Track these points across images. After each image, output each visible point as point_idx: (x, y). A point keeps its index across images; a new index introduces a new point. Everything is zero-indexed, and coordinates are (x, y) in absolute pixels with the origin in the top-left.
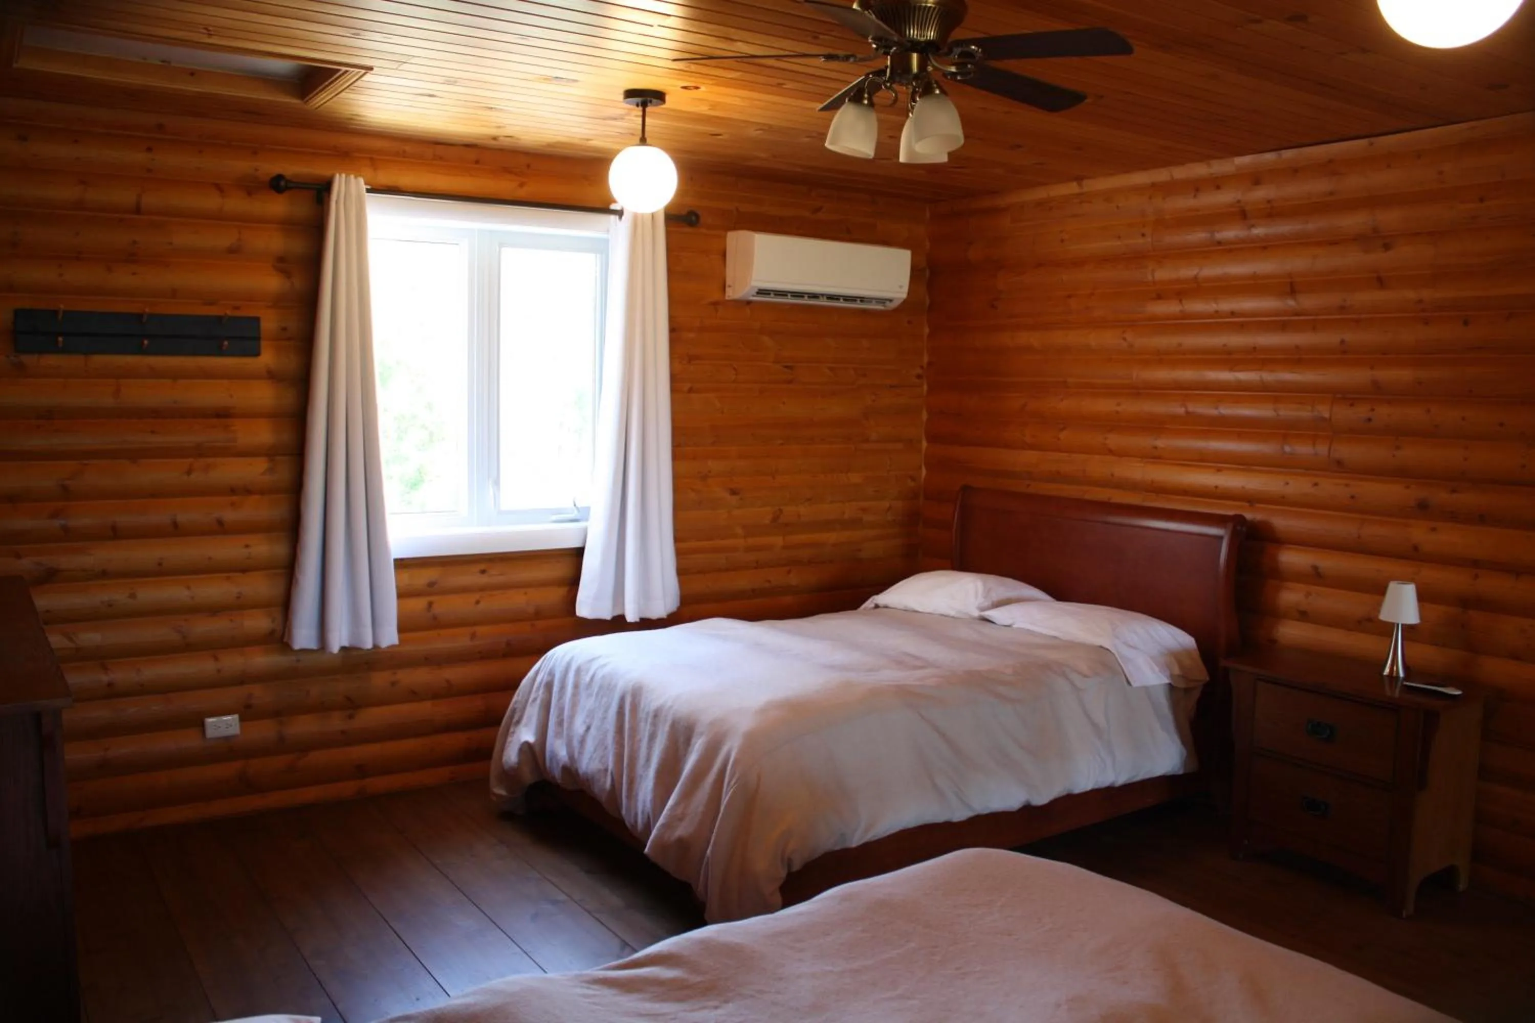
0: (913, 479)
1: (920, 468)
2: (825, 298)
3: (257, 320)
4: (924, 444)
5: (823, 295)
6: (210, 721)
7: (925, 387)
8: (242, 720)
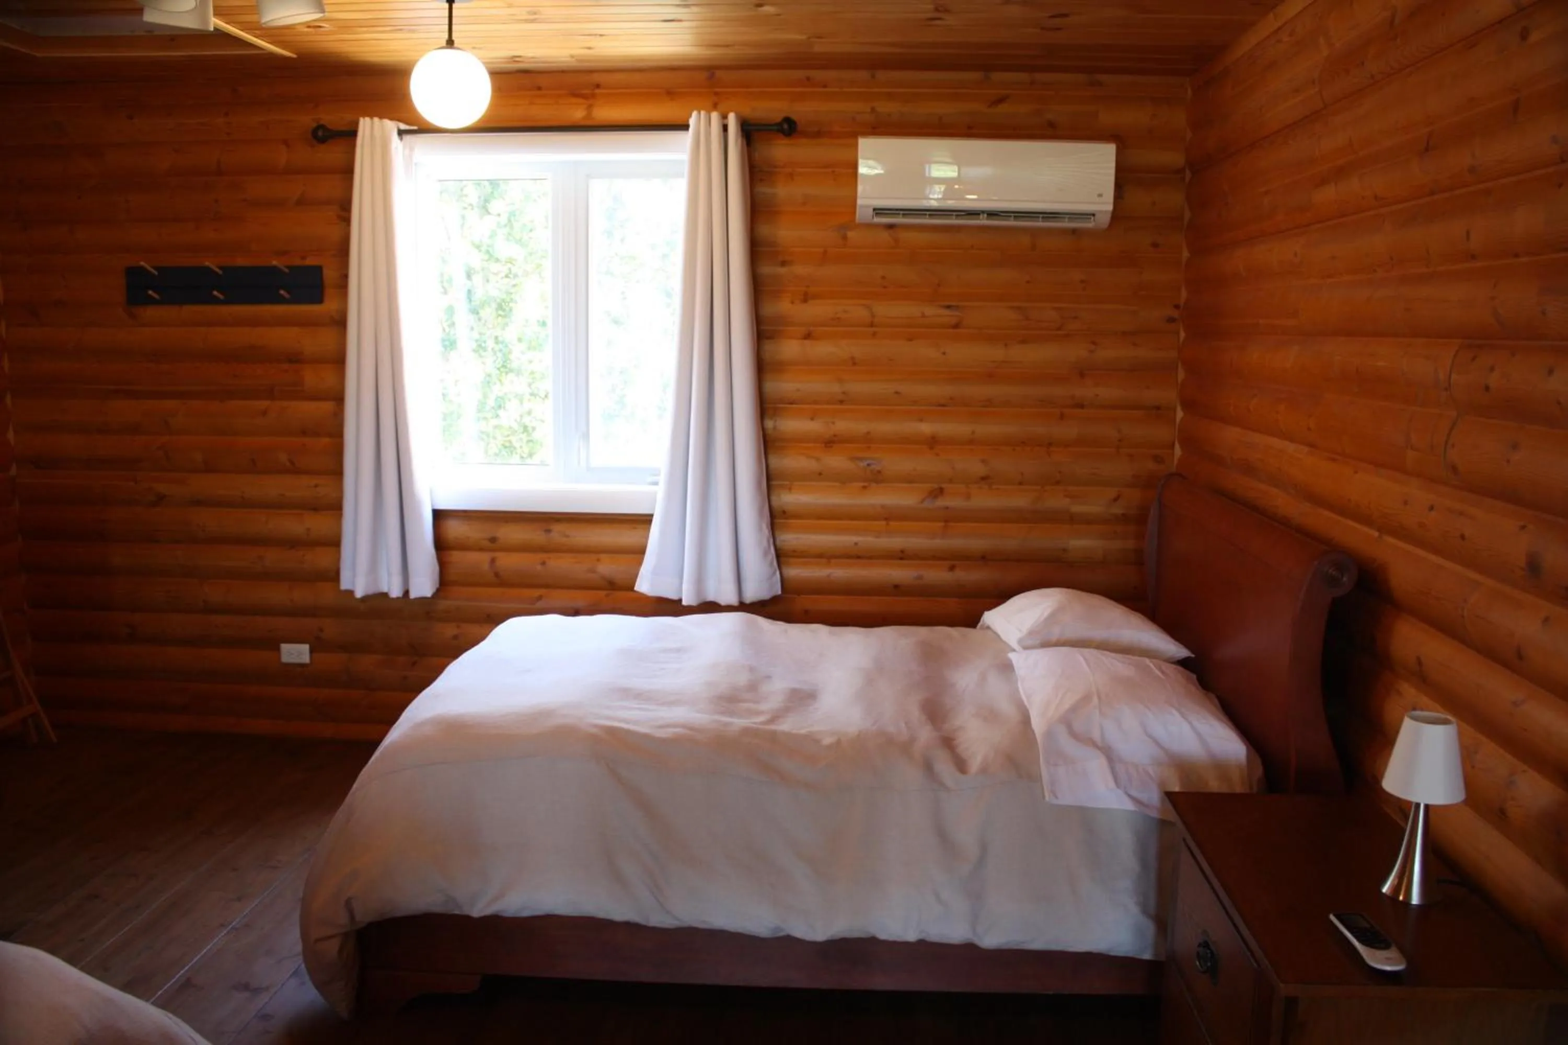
0: (1158, 459)
1: (1173, 445)
2: (985, 215)
3: (319, 269)
4: (1180, 414)
5: (983, 212)
6: (285, 647)
7: (1182, 335)
8: (312, 651)
